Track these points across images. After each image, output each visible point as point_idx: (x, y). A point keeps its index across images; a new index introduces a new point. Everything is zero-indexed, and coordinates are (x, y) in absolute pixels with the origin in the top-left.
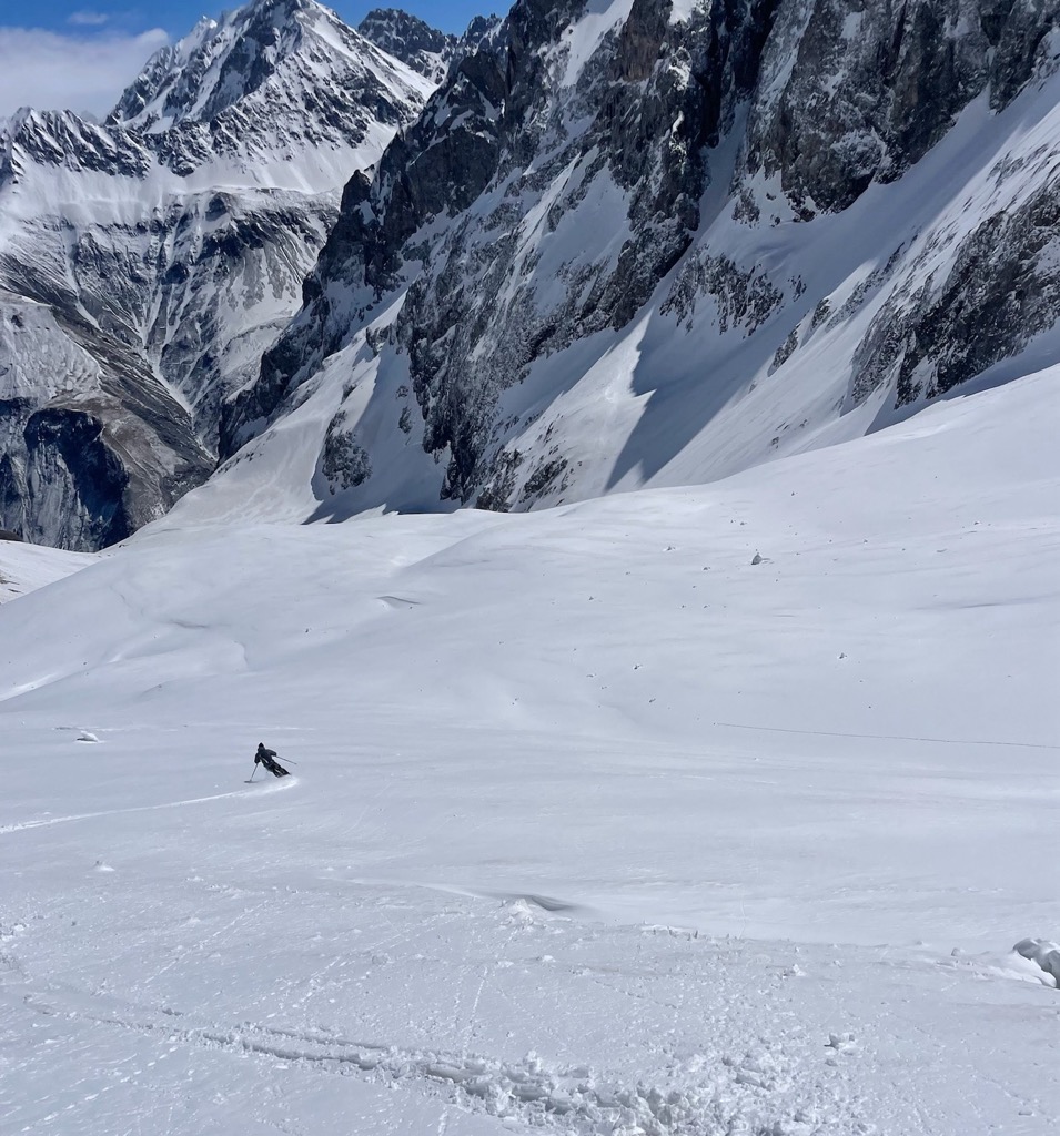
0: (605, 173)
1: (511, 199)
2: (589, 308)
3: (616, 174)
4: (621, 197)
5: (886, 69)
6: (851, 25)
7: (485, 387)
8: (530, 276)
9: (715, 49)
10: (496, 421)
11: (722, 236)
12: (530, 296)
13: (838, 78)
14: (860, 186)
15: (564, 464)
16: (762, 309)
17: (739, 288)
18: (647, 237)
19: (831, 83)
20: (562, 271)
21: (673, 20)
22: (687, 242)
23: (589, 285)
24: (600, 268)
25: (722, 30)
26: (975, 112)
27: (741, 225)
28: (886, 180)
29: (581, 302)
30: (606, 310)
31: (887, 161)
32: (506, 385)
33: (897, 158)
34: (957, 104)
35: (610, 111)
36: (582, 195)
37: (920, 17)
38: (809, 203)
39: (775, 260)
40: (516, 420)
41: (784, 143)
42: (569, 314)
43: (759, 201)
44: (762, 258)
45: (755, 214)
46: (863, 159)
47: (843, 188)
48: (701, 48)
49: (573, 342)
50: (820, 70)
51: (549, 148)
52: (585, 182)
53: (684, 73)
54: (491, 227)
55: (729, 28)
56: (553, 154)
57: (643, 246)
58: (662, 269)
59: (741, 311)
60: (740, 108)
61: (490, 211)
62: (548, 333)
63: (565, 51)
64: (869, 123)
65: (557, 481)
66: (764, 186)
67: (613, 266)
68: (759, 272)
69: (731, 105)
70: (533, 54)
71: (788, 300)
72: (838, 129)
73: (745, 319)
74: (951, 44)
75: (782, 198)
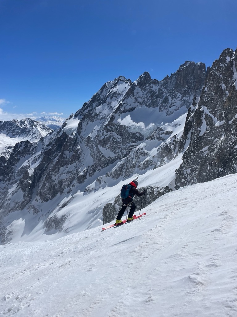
0: (20, 189)
1: (7, 186)
2: (17, 207)
3: (22, 190)
4: (22, 193)
5: (50, 190)
6: (47, 184)
7: (2, 216)
8: (9, 201)
9: (34, 178)
10: (3, 221)
11: (34, 202)
12: (9, 205)
13: (46, 189)
14: (48, 200)
15: (13, 231)
16: (37, 213)
17: (35, 210)
18: (25, 200)
19: (45, 190)
20: (14, 202)
21: (29, 176)
22: (30, 200)
23: (17, 204)
24: (19, 202)
25: (35, 176)
26: (59, 194)
27: (36, 202)
28: (51, 200)
29: (16, 206)
30: (20, 208)
31: (51, 198)
32: (5, 216)
33: (52, 198)
34: (57, 193)
35: (21, 182)
36: (17, 191)
37: (53, 186)
38: (43, 201)
39: (39, 207)
40: (6, 222)
41: (40, 194)
42: (15, 208)
43: (38, 200)
44: (38, 207)
45: (37, 201)
46: (48, 197)
47: (46, 200)
48: (33, 179)
49: (15, 211)
50: (44, 188)
51: (13, 180)
52: (18, 190)
53: (31, 182)
54: (3, 189)
55: (36, 175)
56: (13, 181)
57: (25, 201)
58: (27, 204)
59: (35, 212)
60: (38, 184)
61: (3, 187)
62: (11, 210)
63: (16, 167)
64: (49, 194)
65: (12, 233)
66: (38, 198)
67: (21, 203)
68: (37, 208)
69: (37, 183)
70: (11, 167)
71: (40, 212)
72: (46, 194)
73: (36, 214)
74: (56, 189)
75: (40, 200)
